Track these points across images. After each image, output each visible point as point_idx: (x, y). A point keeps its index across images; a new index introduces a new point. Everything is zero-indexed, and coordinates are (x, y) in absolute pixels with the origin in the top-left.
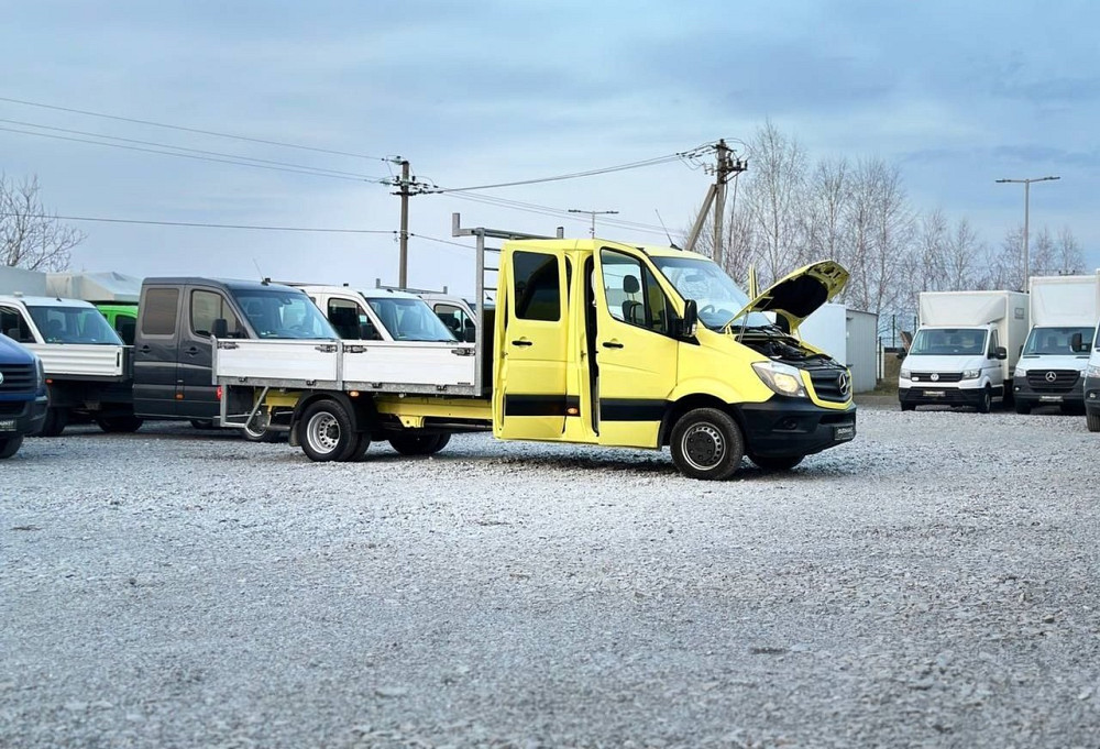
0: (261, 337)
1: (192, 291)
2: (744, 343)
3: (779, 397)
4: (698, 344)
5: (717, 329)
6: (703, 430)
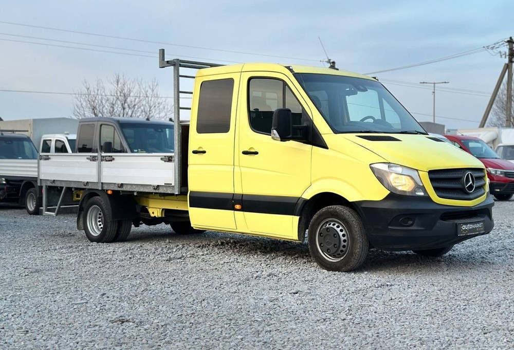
0: (132, 152)
1: (101, 125)
3: (394, 196)
4: (327, 148)
6: (331, 226)
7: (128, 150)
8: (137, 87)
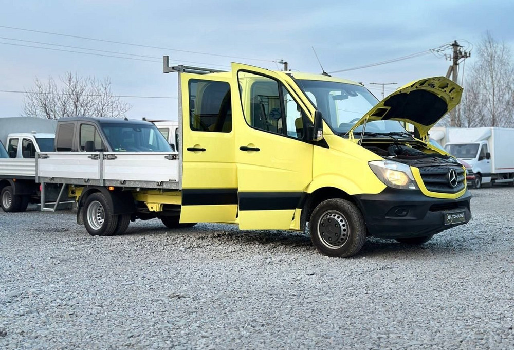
0: (114, 150)
1: (81, 125)
2: (363, 145)
3: (390, 190)
4: (328, 147)
5: (343, 135)
6: (332, 217)
7: (110, 149)
8: (90, 86)
